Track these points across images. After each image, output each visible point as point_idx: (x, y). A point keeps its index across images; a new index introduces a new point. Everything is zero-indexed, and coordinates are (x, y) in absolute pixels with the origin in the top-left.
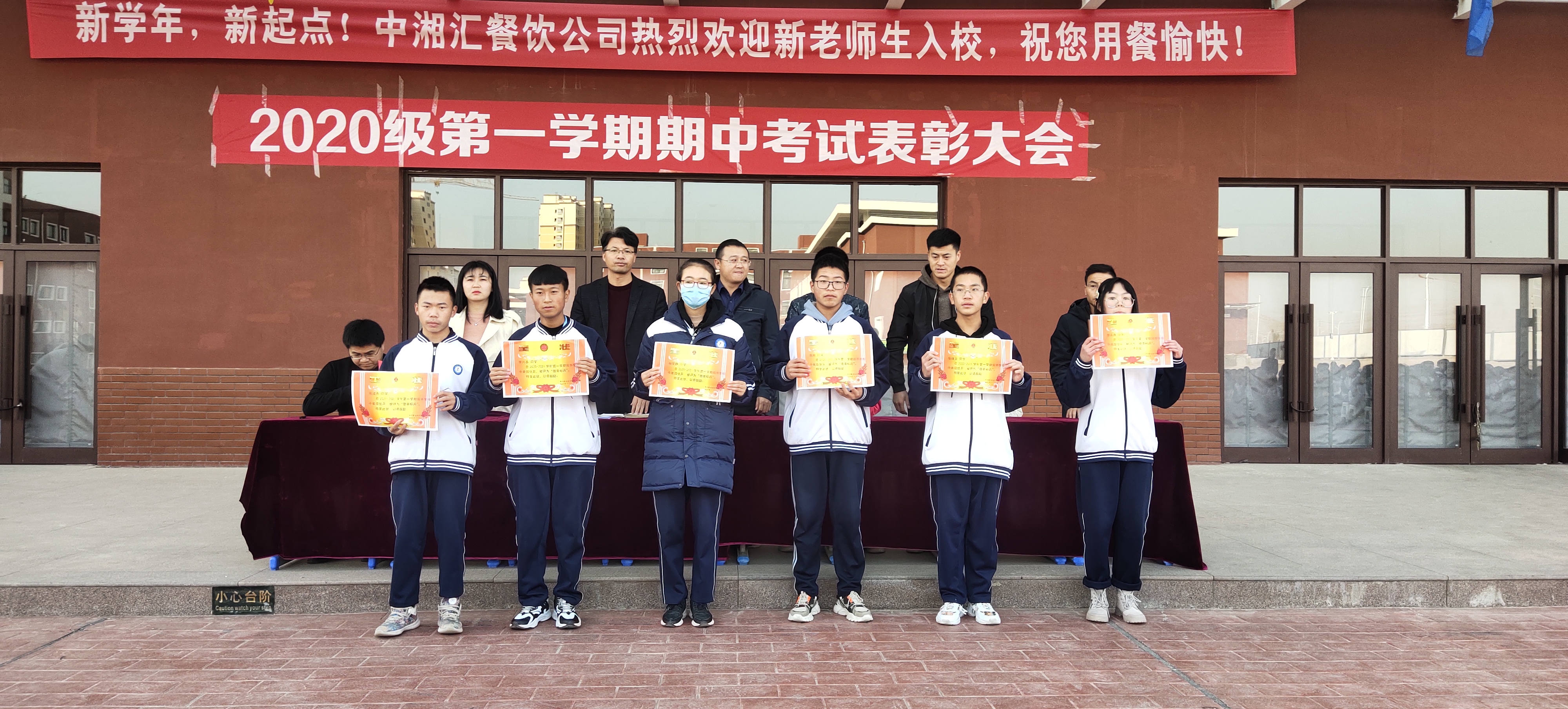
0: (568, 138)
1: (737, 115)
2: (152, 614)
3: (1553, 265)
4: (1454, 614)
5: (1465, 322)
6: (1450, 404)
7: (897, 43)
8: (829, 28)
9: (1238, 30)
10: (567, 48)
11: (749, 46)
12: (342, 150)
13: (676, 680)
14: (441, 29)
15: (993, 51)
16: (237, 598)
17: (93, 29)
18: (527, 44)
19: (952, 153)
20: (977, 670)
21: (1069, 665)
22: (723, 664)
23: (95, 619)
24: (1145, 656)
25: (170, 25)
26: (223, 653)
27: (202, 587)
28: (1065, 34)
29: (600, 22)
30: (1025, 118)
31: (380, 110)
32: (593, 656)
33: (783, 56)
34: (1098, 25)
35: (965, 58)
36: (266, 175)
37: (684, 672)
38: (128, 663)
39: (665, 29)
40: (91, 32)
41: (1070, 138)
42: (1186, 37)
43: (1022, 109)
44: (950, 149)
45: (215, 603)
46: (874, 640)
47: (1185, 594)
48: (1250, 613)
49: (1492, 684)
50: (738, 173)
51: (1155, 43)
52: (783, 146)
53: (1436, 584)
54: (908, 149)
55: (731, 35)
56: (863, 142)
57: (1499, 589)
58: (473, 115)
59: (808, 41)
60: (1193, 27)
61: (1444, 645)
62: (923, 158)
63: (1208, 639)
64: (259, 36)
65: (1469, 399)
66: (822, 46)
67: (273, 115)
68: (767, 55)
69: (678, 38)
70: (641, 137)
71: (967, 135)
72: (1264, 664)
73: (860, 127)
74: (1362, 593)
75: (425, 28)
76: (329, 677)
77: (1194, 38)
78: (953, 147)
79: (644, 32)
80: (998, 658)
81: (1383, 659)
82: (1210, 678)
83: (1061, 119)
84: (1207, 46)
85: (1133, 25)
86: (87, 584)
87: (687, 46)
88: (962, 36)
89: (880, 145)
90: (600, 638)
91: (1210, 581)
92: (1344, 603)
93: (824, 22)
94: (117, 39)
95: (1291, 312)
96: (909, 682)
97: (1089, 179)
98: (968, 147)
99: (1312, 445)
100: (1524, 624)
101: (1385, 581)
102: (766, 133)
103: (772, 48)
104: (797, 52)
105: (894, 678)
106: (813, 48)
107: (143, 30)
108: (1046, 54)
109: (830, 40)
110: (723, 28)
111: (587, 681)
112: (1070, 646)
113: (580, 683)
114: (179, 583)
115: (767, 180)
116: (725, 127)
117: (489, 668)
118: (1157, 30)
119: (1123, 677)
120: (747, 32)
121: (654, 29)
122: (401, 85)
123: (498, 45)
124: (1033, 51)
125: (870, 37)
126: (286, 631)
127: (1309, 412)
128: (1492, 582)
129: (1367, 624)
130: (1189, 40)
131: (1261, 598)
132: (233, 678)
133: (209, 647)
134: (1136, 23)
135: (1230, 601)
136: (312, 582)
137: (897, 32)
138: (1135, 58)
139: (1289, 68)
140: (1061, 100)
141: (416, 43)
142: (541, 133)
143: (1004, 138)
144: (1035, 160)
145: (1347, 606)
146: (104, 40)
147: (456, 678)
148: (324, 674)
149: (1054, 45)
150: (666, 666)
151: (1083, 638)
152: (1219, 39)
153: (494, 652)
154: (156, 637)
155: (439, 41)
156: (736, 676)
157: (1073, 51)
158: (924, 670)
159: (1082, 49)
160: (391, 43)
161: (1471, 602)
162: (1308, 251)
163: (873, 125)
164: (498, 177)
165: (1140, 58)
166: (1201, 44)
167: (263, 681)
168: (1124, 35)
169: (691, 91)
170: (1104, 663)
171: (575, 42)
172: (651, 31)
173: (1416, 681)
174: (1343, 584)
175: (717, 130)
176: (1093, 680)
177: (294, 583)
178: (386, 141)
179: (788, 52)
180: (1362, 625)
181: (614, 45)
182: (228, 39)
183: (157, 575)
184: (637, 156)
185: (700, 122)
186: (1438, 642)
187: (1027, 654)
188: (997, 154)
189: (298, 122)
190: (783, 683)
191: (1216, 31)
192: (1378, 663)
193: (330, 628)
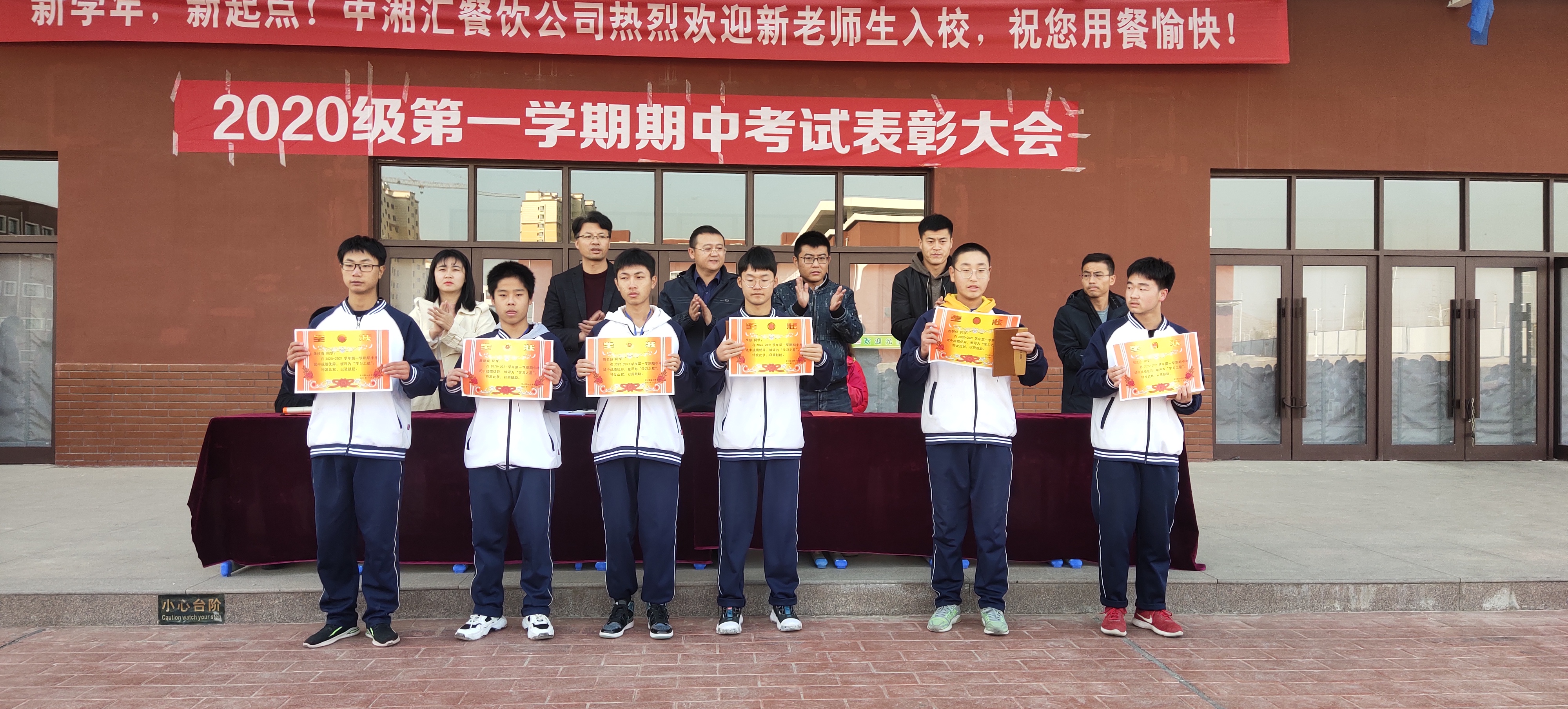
0: (544, 127)
1: (718, 103)
2: (94, 624)
3: (1548, 258)
4: (1467, 618)
5: (1459, 316)
6: (1444, 400)
7: (883, 30)
8: (813, 14)
9: (1231, 17)
10: (543, 33)
11: (730, 32)
12: (309, 137)
13: (652, 695)
14: (412, 13)
15: (981, 38)
16: (185, 606)
17: (49, 11)
18: (501, 29)
19: (939, 143)
20: (973, 682)
21: (1071, 676)
22: (702, 677)
23: (32, 630)
24: (1149, 665)
25: (130, 8)
26: (166, 667)
27: (147, 595)
28: (1054, 21)
29: (576, 7)
30: (1014, 107)
31: (348, 97)
32: (564, 669)
33: (765, 42)
34: (1088, 12)
35: (952, 45)
36: (230, 164)
37: (661, 686)
38: (61, 679)
39: (644, 14)
40: (47, 15)
41: (1059, 128)
42: (1177, 25)
43: (1010, 98)
44: (937, 139)
45: (161, 613)
46: (862, 648)
47: (1188, 598)
48: (1256, 617)
49: (1516, 694)
50: (720, 163)
51: (1146, 30)
52: (765, 135)
53: (1448, 586)
54: (895, 138)
55: (712, 20)
56: (848, 131)
57: (1513, 592)
58: (446, 102)
59: (791, 28)
60: (1185, 14)
61: (1461, 652)
62: (909, 148)
63: (1215, 647)
64: (222, 20)
65: (1464, 394)
66: (805, 32)
67: (238, 102)
68: (749, 41)
69: (657, 24)
70: (619, 125)
71: (955, 124)
72: (1276, 674)
73: (845, 115)
74: (1372, 596)
75: (395, 12)
76: (277, 694)
77: (1186, 25)
78: (940, 136)
79: (622, 17)
80: (994, 669)
81: (1399, 668)
82: (1221, 691)
83: (1050, 109)
84: (1199, 34)
85: (1124, 12)
86: (24, 592)
87: (666, 32)
88: (949, 23)
89: (865, 134)
90: (571, 649)
91: (1214, 584)
92: (1353, 606)
93: (808, 7)
94: (73, 22)
95: (1283, 306)
96: (901, 696)
97: (1079, 170)
98: (955, 137)
99: (1305, 442)
100: (1541, 628)
101: (1396, 584)
102: (748, 122)
103: (754, 34)
104: (780, 38)
105: (885, 692)
106: (797, 34)
107: (101, 13)
108: (1035, 42)
109: (814, 26)
110: (703, 13)
111: (556, 697)
112: (1069, 655)
113: (548, 699)
114: (123, 591)
115: (750, 169)
116: (706, 116)
117: (450, 682)
118: (1148, 17)
119: (1129, 690)
120: (729, 17)
121: (633, 14)
122: (370, 71)
123: (471, 30)
124: (1021, 38)
125: (855, 24)
126: (235, 643)
127: (1302, 408)
128: (1506, 584)
129: (1379, 630)
130: (1181, 27)
131: (1267, 602)
132: (173, 695)
133: (152, 661)
134: (1127, 9)
135: (1234, 605)
136: (265, 590)
137: (883, 18)
138: (1125, 46)
139: (1282, 56)
140: (1050, 89)
141: (385, 28)
142: (516, 121)
143: (992, 128)
144: (1023, 151)
145: (1357, 610)
146: (60, 23)
147: (413, 695)
148: (271, 691)
149: (1043, 32)
150: (641, 679)
151: (1083, 646)
152: (1211, 26)
153: (457, 665)
154: (95, 649)
155: (409, 25)
156: (715, 690)
157: (1062, 39)
158: (916, 682)
159: (1071, 37)
160: (359, 27)
161: (1484, 605)
162: (1300, 244)
163: (858, 114)
164: (472, 167)
165: (1131, 45)
166: (1192, 31)
167: (205, 698)
168: (1114, 22)
169: (671, 78)
170: (1108, 673)
171: (551, 27)
172: (630, 15)
173: (1437, 691)
174: (1352, 587)
175: (698, 118)
176: (1096, 693)
177: (245, 591)
178: (355, 129)
179: (770, 39)
180: (1373, 631)
181: (591, 30)
182: (190, 23)
183: (101, 582)
184: (616, 145)
185: (681, 110)
186: (1455, 648)
187: (1026, 665)
188: (985, 144)
189: (263, 109)
190: (766, 698)
191: (1208, 18)
192: (1394, 672)
193: (282, 639)
